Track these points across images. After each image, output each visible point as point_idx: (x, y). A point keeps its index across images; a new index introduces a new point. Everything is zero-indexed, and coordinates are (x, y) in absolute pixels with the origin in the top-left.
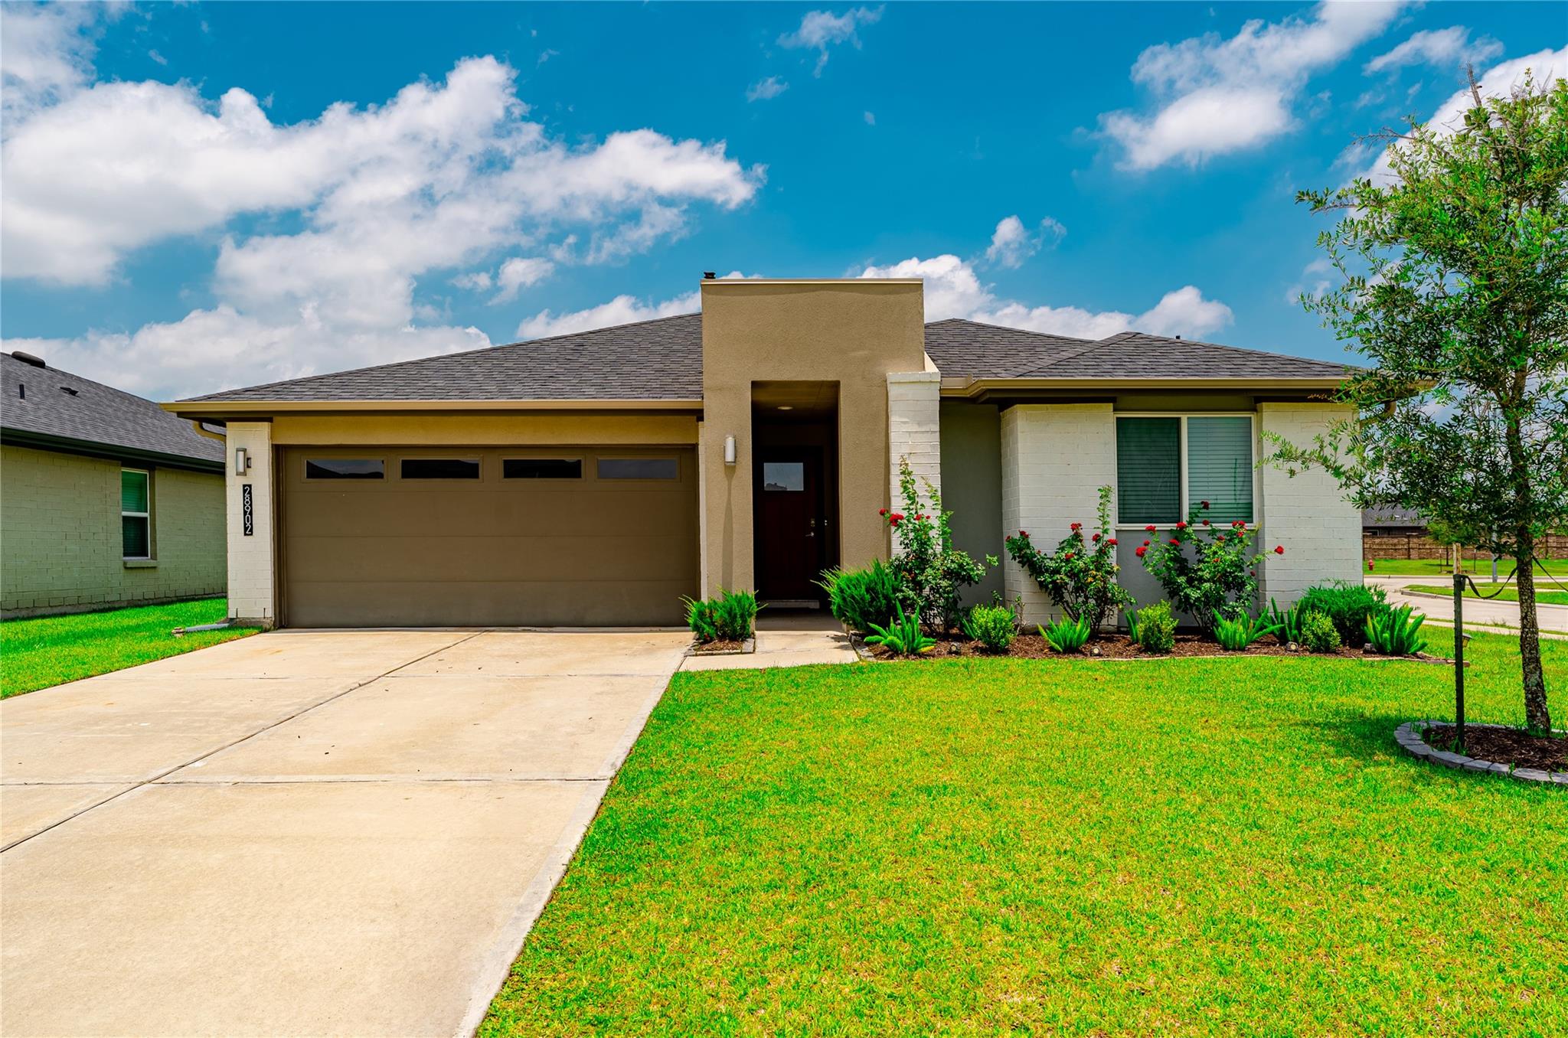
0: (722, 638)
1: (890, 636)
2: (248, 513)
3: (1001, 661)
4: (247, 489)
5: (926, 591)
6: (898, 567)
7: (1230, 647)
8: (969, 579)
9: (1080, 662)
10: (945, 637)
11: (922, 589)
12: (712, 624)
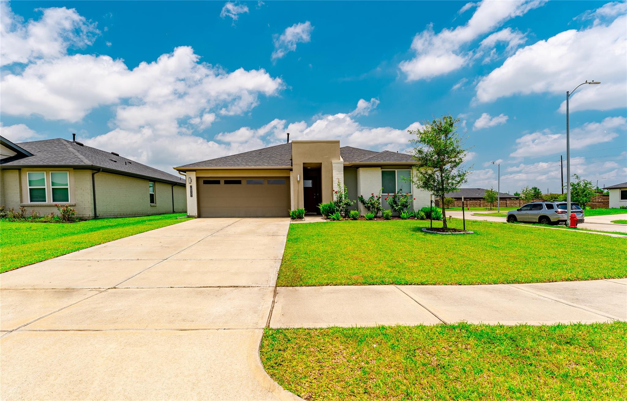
0: (298, 218)
1: (334, 216)
2: (191, 192)
3: (356, 221)
4: (191, 187)
5: (341, 208)
6: (335, 203)
7: (403, 219)
8: (350, 205)
9: (371, 221)
10: (344, 217)
11: (340, 207)
12: (295, 215)
